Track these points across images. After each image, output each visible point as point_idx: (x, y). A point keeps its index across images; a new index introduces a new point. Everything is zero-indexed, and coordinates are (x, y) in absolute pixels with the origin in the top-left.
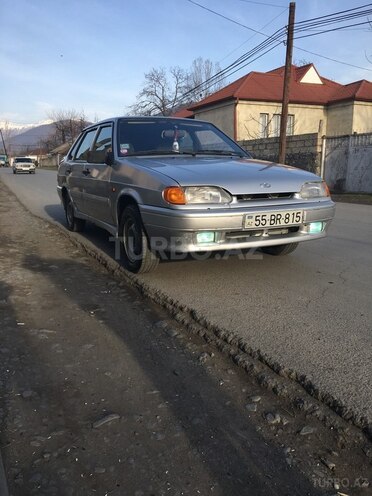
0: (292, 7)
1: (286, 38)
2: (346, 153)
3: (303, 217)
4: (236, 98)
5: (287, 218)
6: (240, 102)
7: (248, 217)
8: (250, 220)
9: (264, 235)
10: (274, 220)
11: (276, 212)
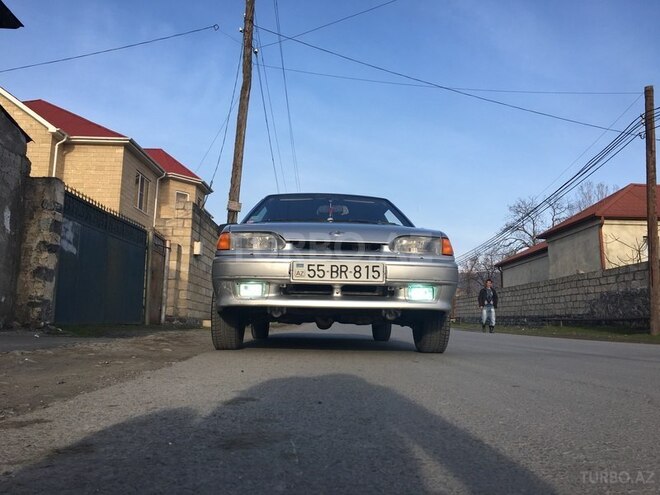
0: (649, 93)
1: (644, 129)
3: (385, 273)
4: (600, 218)
5: (357, 271)
6: (606, 222)
7: (298, 265)
8: (300, 269)
9: (335, 295)
10: (337, 272)
11: (338, 263)
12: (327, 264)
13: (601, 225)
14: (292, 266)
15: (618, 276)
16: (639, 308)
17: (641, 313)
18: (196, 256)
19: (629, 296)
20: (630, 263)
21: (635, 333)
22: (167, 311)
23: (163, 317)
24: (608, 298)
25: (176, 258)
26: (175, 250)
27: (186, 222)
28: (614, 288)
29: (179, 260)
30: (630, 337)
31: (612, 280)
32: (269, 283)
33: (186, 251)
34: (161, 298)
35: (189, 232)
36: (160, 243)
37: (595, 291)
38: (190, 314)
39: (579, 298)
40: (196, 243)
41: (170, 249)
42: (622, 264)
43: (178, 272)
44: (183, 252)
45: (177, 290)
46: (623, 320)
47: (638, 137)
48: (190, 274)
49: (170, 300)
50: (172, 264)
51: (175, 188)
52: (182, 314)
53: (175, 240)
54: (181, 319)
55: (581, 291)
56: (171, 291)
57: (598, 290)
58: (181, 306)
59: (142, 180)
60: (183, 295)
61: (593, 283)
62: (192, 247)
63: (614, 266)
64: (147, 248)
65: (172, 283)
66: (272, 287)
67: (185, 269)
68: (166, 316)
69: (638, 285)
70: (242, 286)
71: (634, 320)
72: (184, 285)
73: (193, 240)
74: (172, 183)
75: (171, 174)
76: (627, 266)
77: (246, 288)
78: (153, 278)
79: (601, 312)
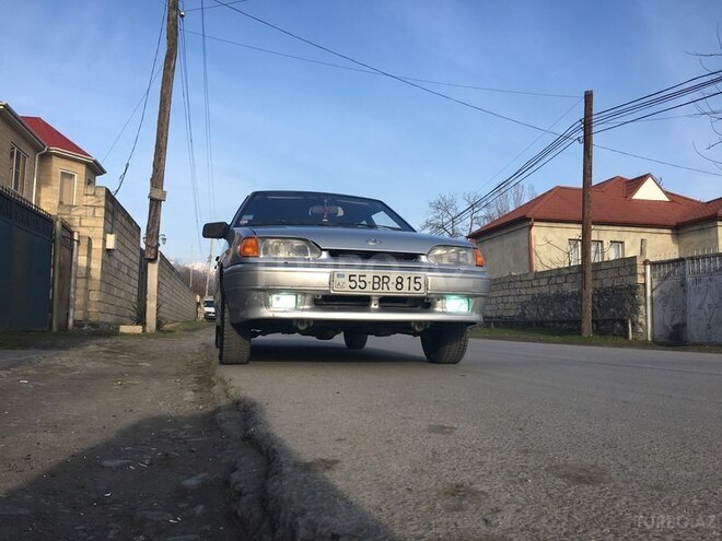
0: (588, 97)
1: (582, 134)
2: (683, 284)
3: (426, 285)
4: (529, 219)
5: (399, 282)
6: (536, 224)
7: (338, 276)
8: (340, 280)
9: (373, 306)
10: (378, 283)
11: (380, 273)
12: (369, 275)
13: (531, 227)
14: (332, 276)
15: (550, 278)
16: (570, 310)
17: (572, 315)
18: (109, 250)
19: (561, 298)
20: (561, 266)
21: (565, 334)
22: (75, 314)
23: (71, 322)
24: (539, 300)
25: (86, 253)
26: (84, 243)
27: (97, 210)
28: (545, 290)
29: (89, 256)
30: (561, 339)
31: (544, 282)
32: (305, 294)
33: (97, 245)
34: (69, 300)
35: (101, 223)
36: (67, 234)
37: (526, 293)
38: (102, 318)
39: (511, 299)
40: (108, 235)
41: (78, 241)
42: (554, 267)
43: (88, 269)
44: (94, 246)
45: (87, 290)
46: (554, 322)
47: (577, 142)
48: (103, 271)
49: (79, 301)
50: (82, 260)
51: (58, 166)
52: (93, 318)
53: (84, 232)
54: (93, 325)
55: (513, 292)
56: (80, 292)
57: (530, 292)
58: (93, 309)
59: (18, 154)
60: (94, 296)
61: (525, 284)
62: (105, 240)
63: (546, 269)
64: (54, 241)
65: (81, 282)
66: (308, 298)
67: (96, 266)
68: (74, 321)
69: (569, 288)
70: (274, 297)
71: (564, 322)
72: (95, 285)
73: (106, 232)
74: (55, 159)
75: (54, 150)
76: (559, 269)
77: (278, 299)
78: (61, 276)
79: (531, 314)
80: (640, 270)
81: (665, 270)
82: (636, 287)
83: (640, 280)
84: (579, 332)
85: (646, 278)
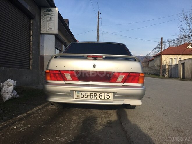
0: (162, 38)
2: (172, 69)
80: (167, 66)
81: (170, 66)
82: (166, 69)
83: (167, 68)
84: (160, 76)
85: (168, 68)
